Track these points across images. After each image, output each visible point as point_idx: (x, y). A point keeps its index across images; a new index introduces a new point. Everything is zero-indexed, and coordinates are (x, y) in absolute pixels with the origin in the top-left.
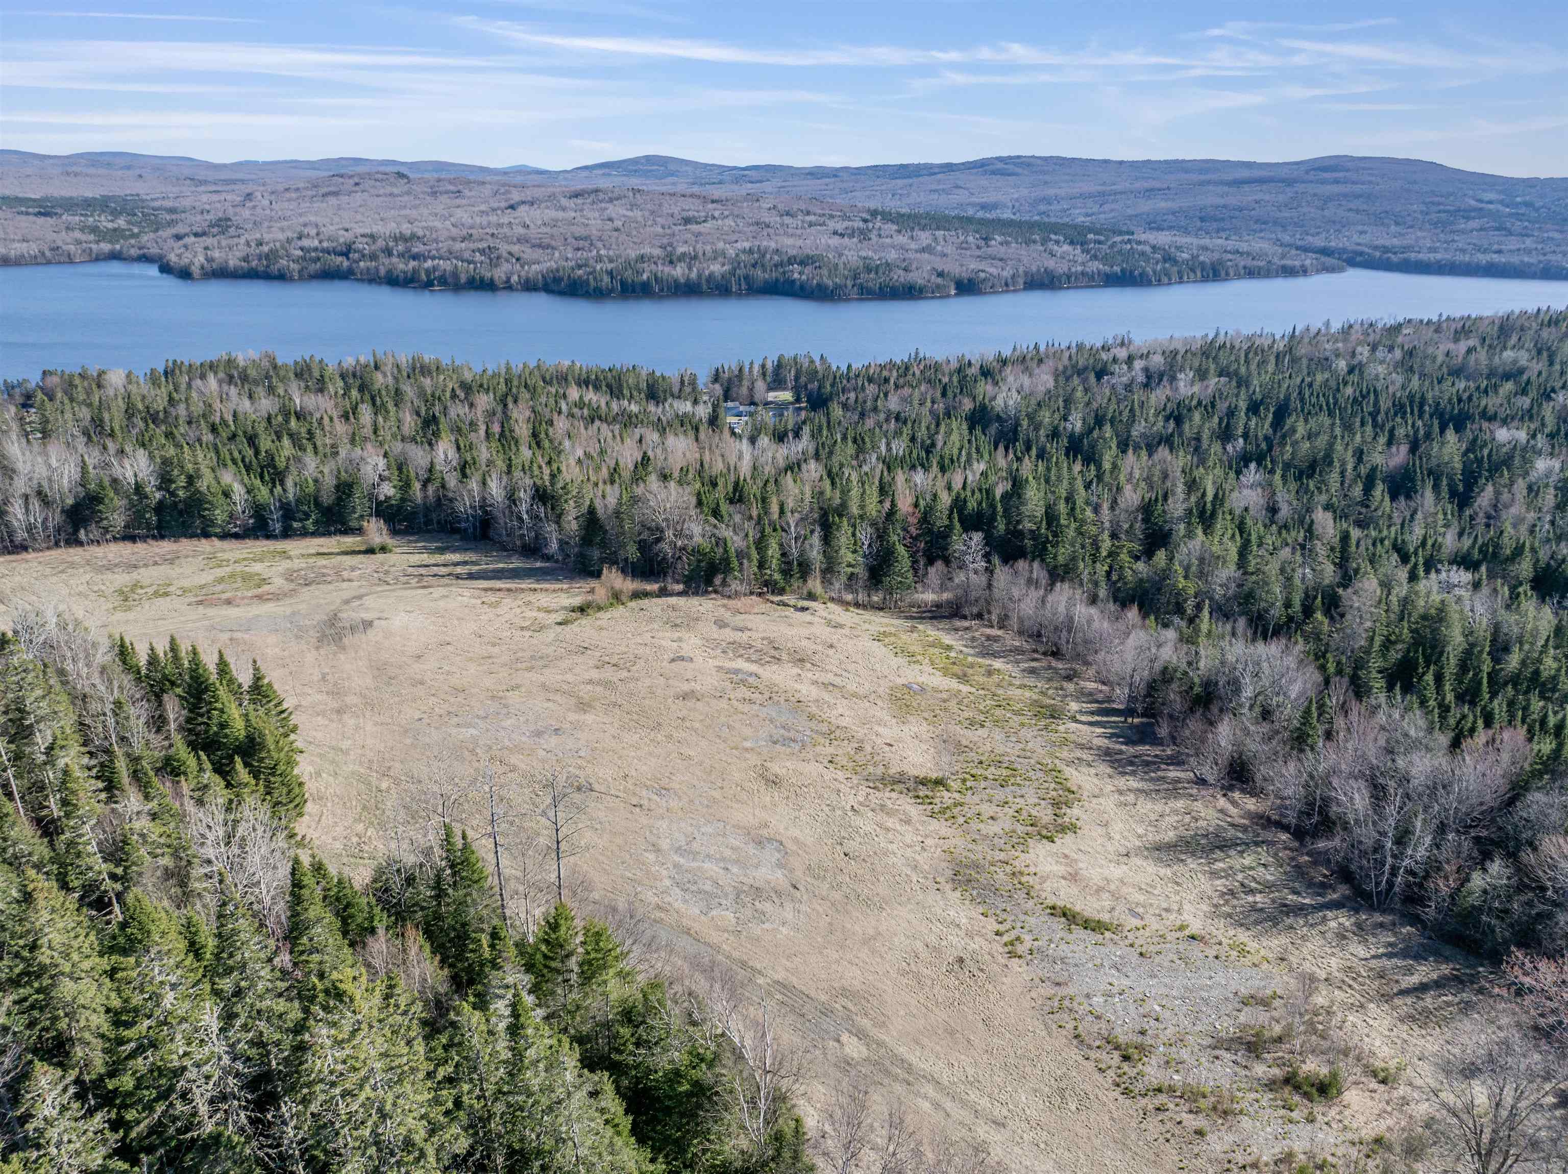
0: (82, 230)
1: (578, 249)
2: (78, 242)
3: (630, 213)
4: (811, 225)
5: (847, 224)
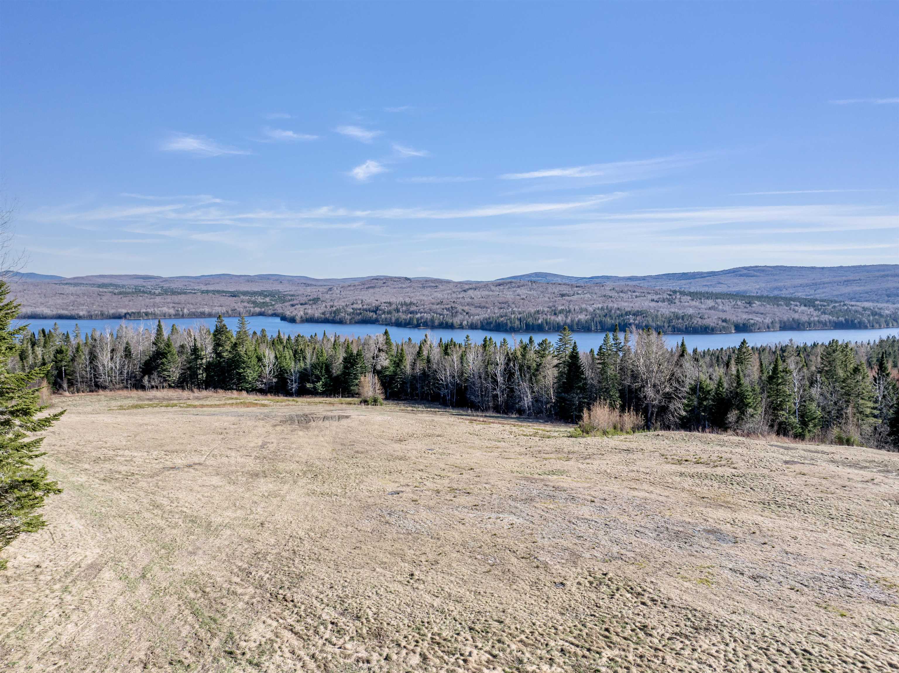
0: (248, 303)
1: (501, 308)
2: (245, 307)
3: (529, 292)
4: (636, 297)
5: (658, 296)
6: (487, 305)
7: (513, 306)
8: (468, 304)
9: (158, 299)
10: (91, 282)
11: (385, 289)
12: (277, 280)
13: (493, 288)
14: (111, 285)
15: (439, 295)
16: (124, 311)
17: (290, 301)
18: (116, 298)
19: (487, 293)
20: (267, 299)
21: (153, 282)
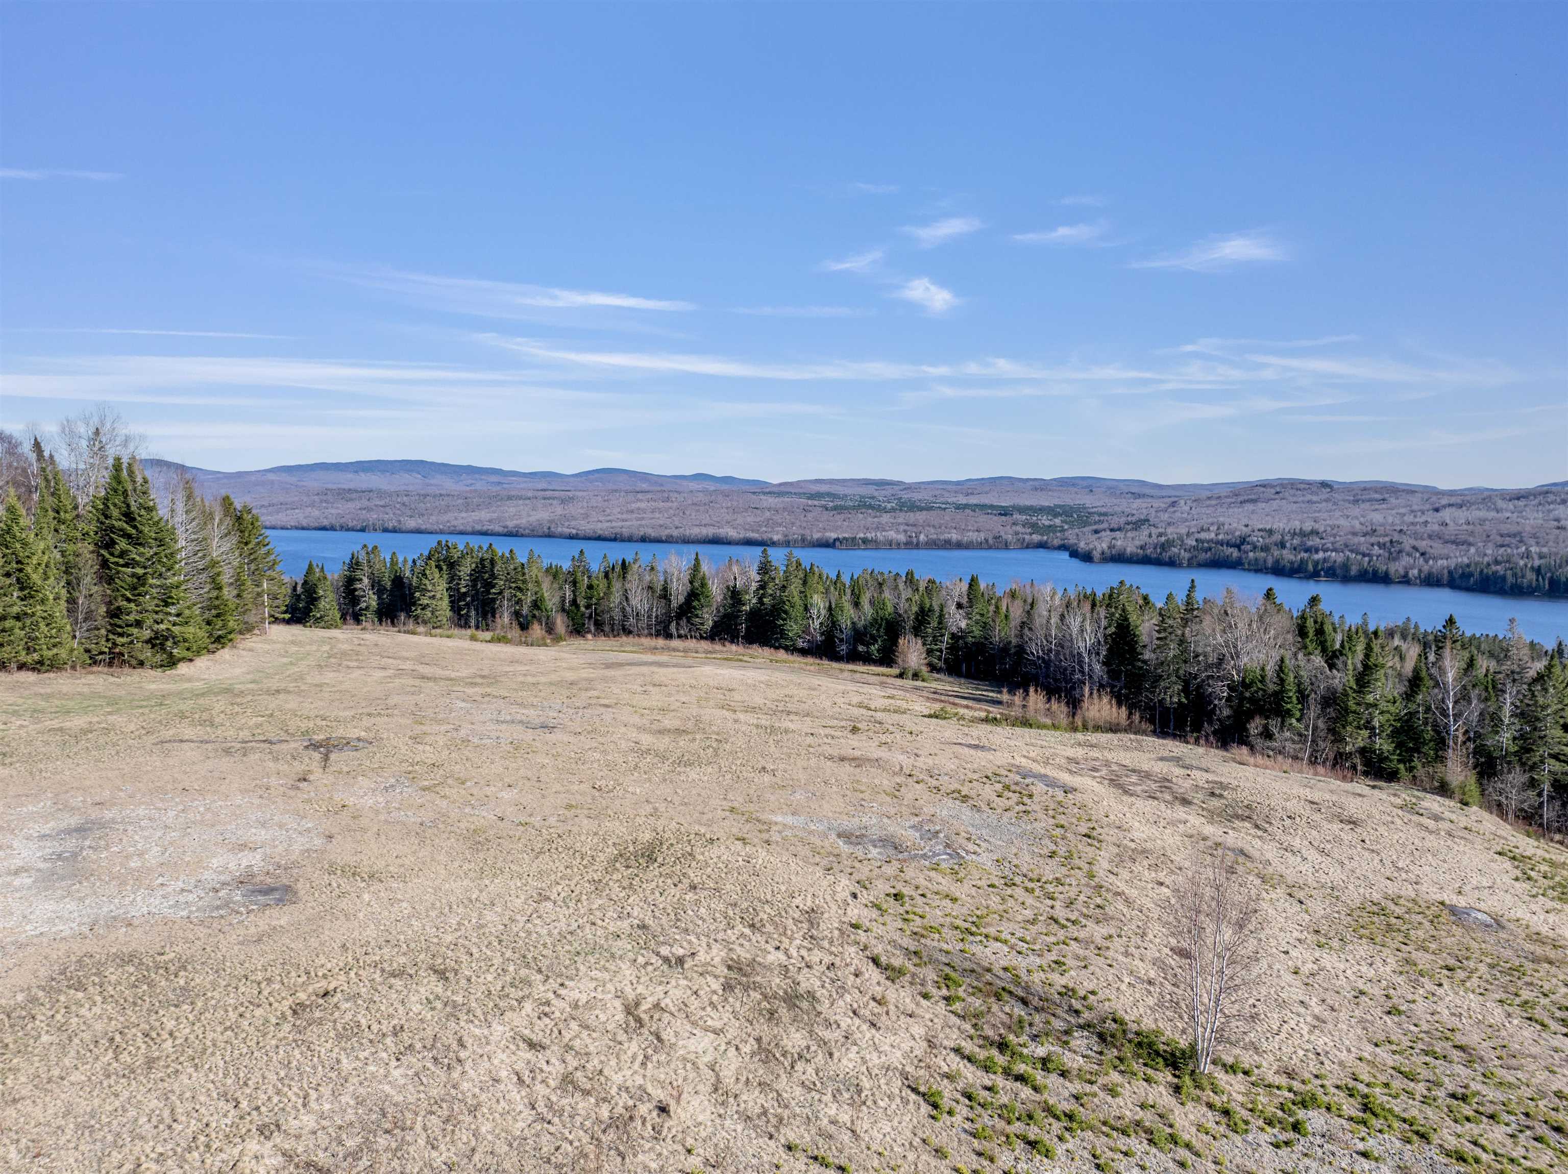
0: (1024, 526)
1: (1502, 546)
2: (1017, 533)
6: (1471, 539)
7: (1532, 541)
8: (1430, 537)
9: (886, 518)
10: (801, 491)
11: (1275, 504)
12: (1086, 487)
13: (1501, 504)
14: (829, 494)
15: (1377, 517)
16: (834, 535)
17: (1095, 523)
18: (826, 515)
19: (1482, 514)
20: (1057, 521)
21: (889, 491)
